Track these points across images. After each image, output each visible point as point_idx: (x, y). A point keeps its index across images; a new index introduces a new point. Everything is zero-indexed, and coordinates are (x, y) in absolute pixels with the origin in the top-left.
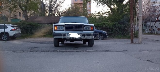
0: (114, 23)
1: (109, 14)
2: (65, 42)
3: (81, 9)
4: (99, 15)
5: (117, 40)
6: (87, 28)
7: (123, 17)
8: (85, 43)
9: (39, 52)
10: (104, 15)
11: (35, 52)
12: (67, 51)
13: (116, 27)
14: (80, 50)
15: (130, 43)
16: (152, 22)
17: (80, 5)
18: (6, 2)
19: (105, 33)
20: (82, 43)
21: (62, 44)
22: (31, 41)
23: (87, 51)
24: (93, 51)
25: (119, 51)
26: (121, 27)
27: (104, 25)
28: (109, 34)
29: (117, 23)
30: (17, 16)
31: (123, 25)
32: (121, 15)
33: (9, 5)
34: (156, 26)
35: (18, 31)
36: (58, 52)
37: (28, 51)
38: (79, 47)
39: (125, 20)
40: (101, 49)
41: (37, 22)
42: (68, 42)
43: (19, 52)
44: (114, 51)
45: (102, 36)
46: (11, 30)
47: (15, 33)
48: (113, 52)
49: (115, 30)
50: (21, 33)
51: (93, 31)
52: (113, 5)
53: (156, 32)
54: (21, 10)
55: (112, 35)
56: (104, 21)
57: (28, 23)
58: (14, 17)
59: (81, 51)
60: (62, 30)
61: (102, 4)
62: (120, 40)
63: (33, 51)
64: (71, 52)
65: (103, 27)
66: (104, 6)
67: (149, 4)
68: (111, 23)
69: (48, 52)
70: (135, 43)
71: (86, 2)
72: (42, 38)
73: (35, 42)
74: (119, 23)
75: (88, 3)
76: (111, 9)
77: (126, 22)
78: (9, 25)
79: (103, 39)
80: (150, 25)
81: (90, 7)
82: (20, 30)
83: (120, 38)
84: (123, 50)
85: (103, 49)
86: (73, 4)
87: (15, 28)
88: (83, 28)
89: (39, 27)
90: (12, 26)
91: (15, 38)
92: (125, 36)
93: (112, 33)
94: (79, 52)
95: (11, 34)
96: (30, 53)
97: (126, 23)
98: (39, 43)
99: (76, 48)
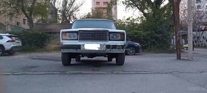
0: (150, 33)
1: (142, 20)
2: (82, 58)
3: (104, 15)
4: (129, 21)
5: (154, 55)
6: (115, 37)
7: (160, 24)
8: (110, 60)
9: (37, 74)
10: (135, 22)
11: (30, 74)
12: (81, 74)
13: (152, 37)
14: (103, 71)
15: (176, 60)
16: (198, 31)
17: (103, 9)
18: (4, 4)
19: (138, 46)
20: (106, 59)
21: (77, 61)
22: (34, 56)
23: (115, 73)
24: (124, 73)
25: (166, 73)
26: (159, 38)
27: (136, 35)
28: (143, 47)
29: (153, 31)
30: (20, 24)
31: (161, 35)
32: (158, 21)
33: (8, 8)
34: (203, 37)
35: (18, 43)
36: (67, 74)
37: (19, 73)
38: (101, 66)
39: (163, 28)
40: (136, 70)
41: (45, 31)
42: (86, 58)
43: (4, 74)
44: (158, 73)
45: (133, 50)
46: (8, 42)
47: (12, 46)
48: (156, 75)
49: (151, 41)
50: (21, 45)
51: (124, 40)
52: (147, 8)
53: (204, 44)
54: (25, 16)
55: (147, 49)
56: (136, 30)
57: (33, 33)
58: (16, 25)
59: (105, 73)
60: (74, 39)
61: (133, 7)
62: (157, 54)
63: (27, 73)
64: (89, 75)
65: (134, 37)
66: (134, 9)
67: (195, 8)
68: (145, 32)
69: (52, 74)
70: (183, 59)
71: (112, 4)
72: (50, 53)
73: (39, 59)
74: (156, 33)
75: (114, 7)
76: (145, 14)
77: (165, 30)
78: (4, 34)
79: (135, 54)
80: (196, 35)
81: (116, 13)
82: (20, 41)
83: (158, 52)
84: (171, 71)
85: (140, 70)
86: (94, 9)
87: (14, 38)
88: (108, 37)
89: (47, 38)
90: (10, 37)
91: (13, 53)
92: (164, 49)
93: (146, 46)
94: (102, 75)
95: (8, 46)
96: (22, 76)
97: (165, 32)
98: (44, 60)
99: (96, 68)
